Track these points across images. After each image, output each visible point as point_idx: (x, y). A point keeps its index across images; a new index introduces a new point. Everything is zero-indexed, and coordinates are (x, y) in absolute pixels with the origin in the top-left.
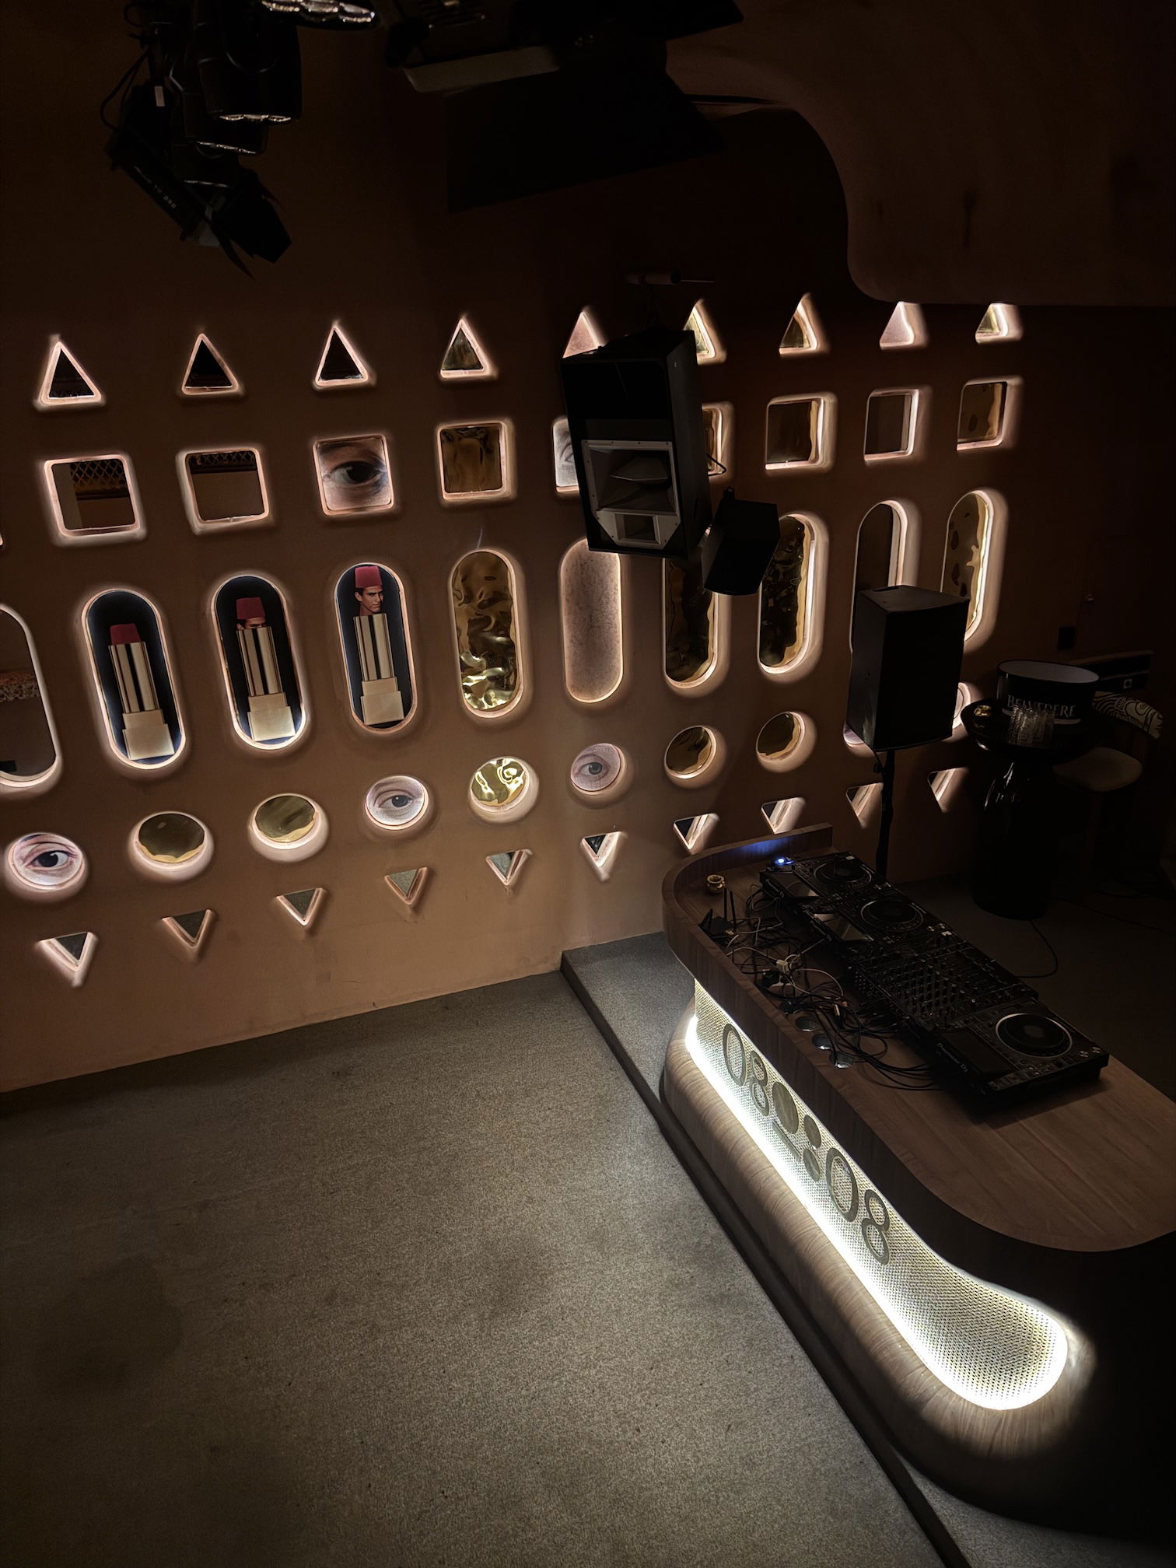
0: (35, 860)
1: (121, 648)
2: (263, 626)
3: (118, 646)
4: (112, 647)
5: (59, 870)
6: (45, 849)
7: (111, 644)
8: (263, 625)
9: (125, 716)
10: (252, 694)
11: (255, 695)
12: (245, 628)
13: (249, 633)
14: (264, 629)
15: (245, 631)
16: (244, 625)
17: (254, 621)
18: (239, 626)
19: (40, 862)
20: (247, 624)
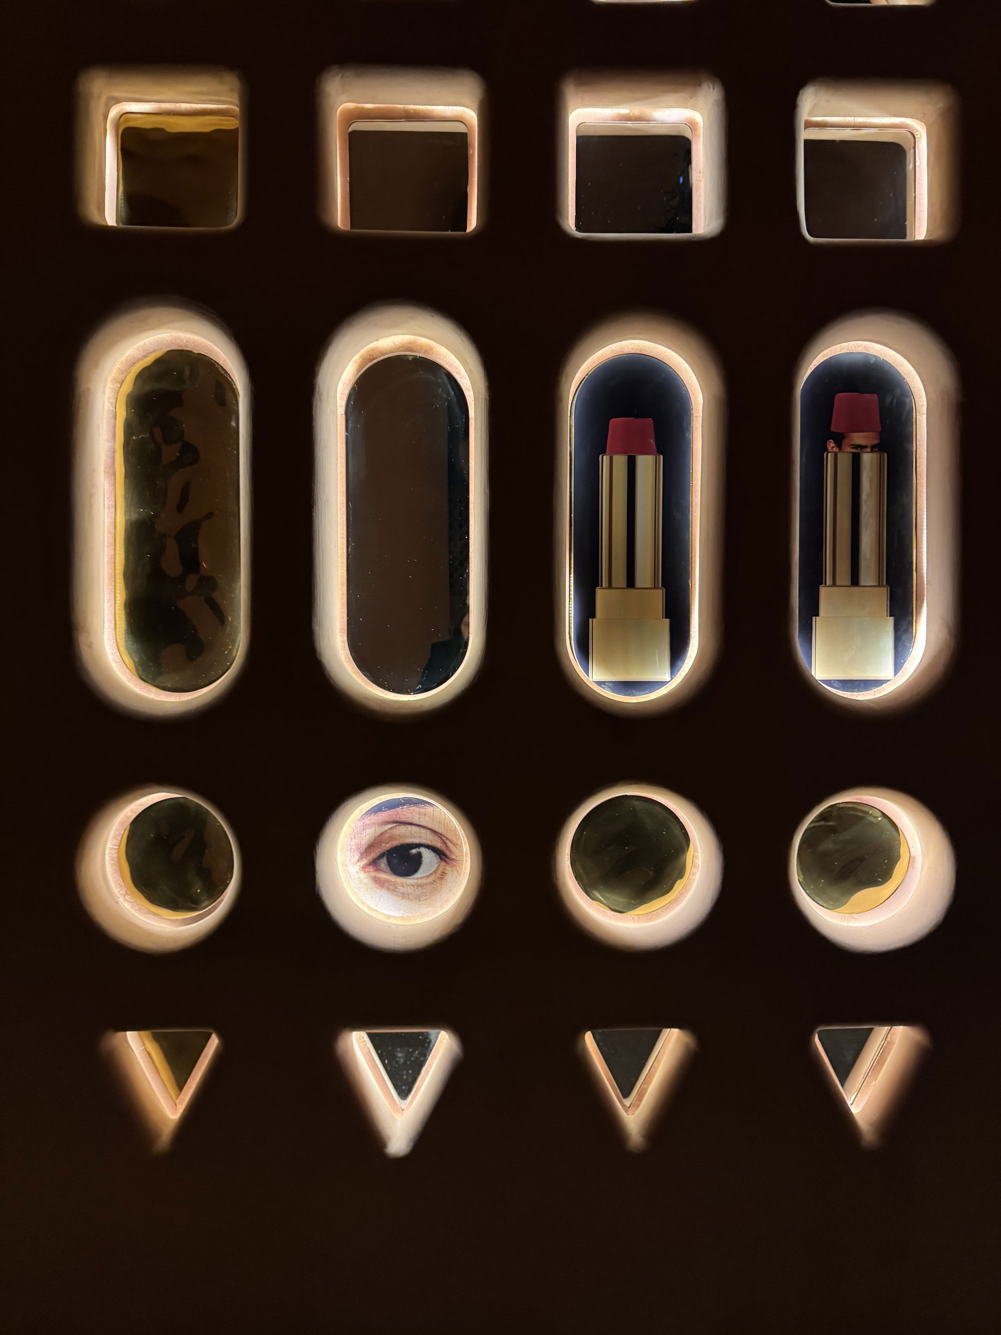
0: (381, 856)
1: (620, 461)
2: (872, 451)
3: (615, 457)
4: (606, 458)
5: (419, 885)
6: (405, 836)
7: (604, 452)
8: (873, 448)
9: (599, 592)
10: (829, 581)
11: (834, 584)
12: (840, 449)
13: (845, 460)
14: (875, 456)
15: (839, 455)
16: (839, 445)
17: (859, 438)
18: (831, 445)
19: (389, 863)
20: (845, 442)
